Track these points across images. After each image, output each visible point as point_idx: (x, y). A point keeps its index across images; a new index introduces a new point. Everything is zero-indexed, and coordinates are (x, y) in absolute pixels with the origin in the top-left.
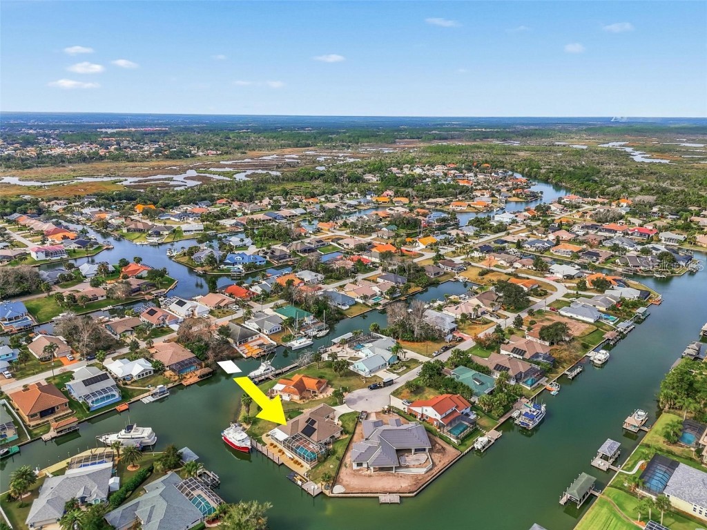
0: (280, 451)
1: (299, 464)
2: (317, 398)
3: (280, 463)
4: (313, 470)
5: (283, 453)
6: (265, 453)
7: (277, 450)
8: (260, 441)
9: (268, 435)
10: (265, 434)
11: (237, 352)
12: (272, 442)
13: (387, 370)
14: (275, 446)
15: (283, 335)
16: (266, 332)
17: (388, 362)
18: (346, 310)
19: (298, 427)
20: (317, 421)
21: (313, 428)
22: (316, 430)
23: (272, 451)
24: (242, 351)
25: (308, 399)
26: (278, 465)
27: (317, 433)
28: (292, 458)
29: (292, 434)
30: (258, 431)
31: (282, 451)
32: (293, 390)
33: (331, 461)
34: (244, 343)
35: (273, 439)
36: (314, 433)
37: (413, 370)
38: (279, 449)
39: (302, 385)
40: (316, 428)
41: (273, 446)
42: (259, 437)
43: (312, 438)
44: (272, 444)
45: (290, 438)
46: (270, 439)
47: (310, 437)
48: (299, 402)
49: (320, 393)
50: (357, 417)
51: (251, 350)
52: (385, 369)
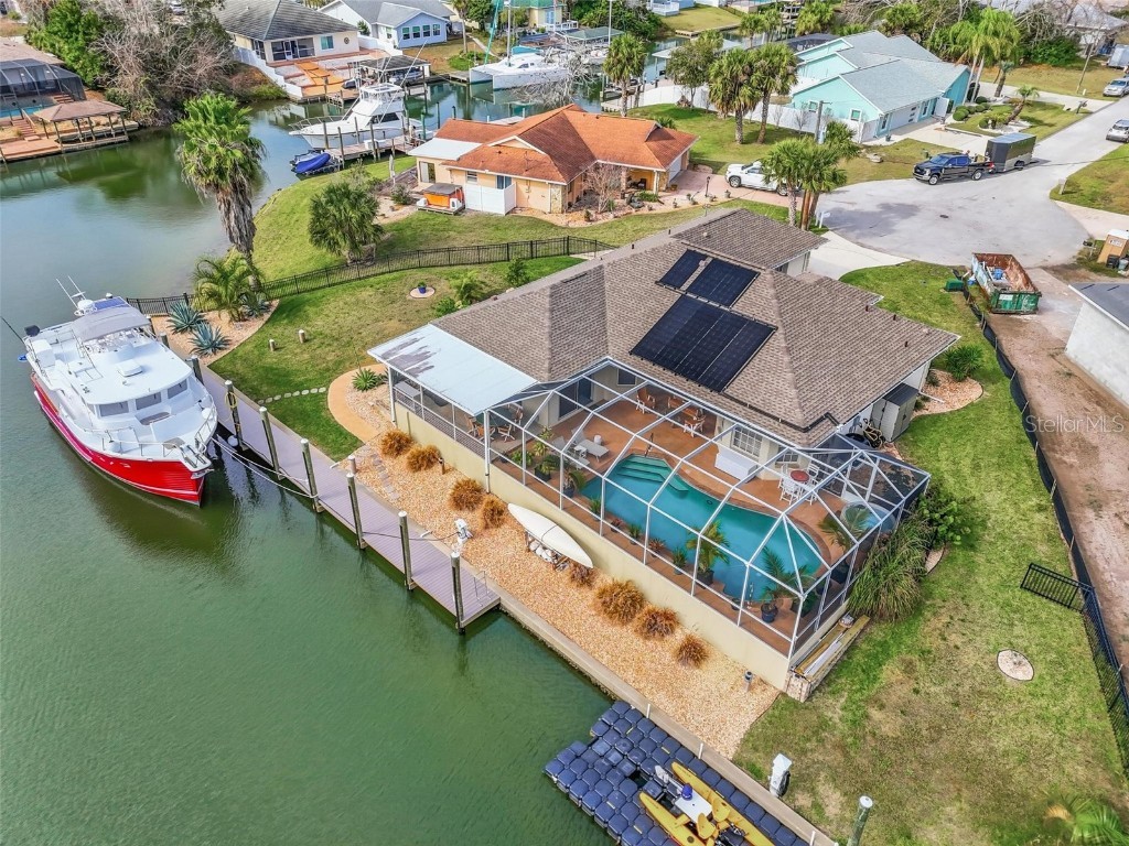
0: (468, 496)
1: (660, 623)
2: (658, 208)
3: (472, 608)
4: (835, 709)
5: (496, 515)
6: (340, 508)
7: (439, 485)
8: (311, 419)
9: (370, 382)
10: (348, 378)
11: (265, 80)
12: (403, 429)
13: (952, 125)
14: (423, 458)
15: (455, 51)
16: (389, 36)
17: (946, 95)
18: (668, 15)
19: (603, 314)
20: (762, 272)
21: (741, 321)
22: (765, 332)
23: (398, 495)
24: (286, 78)
25: (610, 207)
26: (456, 619)
27: (787, 359)
28: (576, 565)
29: (566, 364)
30: (306, 356)
31: (487, 496)
32: (522, 156)
33: (982, 606)
34: (294, 57)
35: (406, 400)
36: (756, 361)
37: (1070, 129)
38: (460, 480)
39: (571, 141)
40: (769, 317)
41: (408, 458)
42: (305, 392)
43: (749, 400)
44: (399, 442)
45: (551, 392)
46: (388, 408)
47: (728, 391)
48: (561, 220)
49: (667, 188)
50: (951, 290)
51: (323, 82)
52: (938, 125)
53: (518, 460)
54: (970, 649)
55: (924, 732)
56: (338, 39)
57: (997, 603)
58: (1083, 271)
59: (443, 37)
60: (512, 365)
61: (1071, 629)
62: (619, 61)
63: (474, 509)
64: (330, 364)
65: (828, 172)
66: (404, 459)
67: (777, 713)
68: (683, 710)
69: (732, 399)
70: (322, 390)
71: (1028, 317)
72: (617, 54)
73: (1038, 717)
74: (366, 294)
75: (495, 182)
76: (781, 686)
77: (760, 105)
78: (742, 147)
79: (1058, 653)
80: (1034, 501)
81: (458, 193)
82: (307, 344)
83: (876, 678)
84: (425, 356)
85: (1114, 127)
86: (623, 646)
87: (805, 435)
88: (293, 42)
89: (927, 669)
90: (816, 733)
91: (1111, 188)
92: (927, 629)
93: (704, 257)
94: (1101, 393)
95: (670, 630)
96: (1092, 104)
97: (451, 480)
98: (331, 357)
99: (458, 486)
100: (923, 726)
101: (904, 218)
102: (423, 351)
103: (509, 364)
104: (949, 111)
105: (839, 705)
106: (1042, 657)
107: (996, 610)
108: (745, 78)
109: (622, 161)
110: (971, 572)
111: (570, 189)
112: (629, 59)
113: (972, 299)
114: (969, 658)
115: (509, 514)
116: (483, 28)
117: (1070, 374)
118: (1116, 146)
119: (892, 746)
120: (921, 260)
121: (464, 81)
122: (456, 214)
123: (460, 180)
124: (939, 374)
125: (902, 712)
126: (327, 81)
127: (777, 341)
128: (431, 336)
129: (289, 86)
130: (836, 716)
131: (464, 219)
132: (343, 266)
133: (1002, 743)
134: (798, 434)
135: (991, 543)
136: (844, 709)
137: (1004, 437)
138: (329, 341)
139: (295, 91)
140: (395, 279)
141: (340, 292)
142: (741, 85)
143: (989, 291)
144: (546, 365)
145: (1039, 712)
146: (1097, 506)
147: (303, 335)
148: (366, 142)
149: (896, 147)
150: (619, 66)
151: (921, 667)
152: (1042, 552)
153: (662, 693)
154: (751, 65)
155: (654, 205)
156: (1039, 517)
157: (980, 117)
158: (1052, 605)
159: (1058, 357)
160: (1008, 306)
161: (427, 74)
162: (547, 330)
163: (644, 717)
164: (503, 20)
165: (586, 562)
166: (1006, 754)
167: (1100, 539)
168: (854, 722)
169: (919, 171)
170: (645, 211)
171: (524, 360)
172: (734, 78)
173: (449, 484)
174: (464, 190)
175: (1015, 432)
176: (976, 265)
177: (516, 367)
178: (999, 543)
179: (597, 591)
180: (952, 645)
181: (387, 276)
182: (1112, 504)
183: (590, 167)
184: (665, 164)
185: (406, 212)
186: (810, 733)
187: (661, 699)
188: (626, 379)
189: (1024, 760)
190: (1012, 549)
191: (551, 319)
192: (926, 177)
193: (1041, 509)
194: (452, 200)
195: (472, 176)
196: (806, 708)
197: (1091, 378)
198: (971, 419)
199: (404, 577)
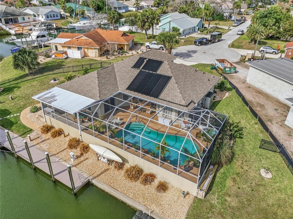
0: (74, 144)
1: (149, 178)
3: (78, 184)
4: (214, 199)
5: (86, 148)
6: (24, 154)
7: (63, 142)
9: (36, 110)
10: (28, 109)
11: (2, 29)
12: (49, 124)
13: (200, 33)
14: (56, 133)
15: (63, 21)
16: (42, 17)
17: (197, 26)
18: (122, 13)
19: (116, 79)
20: (164, 61)
21: (160, 76)
22: (168, 78)
23: (48, 147)
24: (10, 29)
25: (113, 55)
26: (72, 190)
27: (176, 85)
28: (116, 162)
29: (105, 95)
30: (13, 104)
31: (81, 143)
32: (85, 41)
33: (250, 156)
34: (12, 23)
35: (49, 113)
36: (167, 87)
37: (228, 33)
38: (71, 139)
39: (99, 37)
40: (169, 74)
41: (51, 133)
42: (12, 116)
43: (167, 99)
44: (47, 128)
45: (101, 102)
46: (43, 117)
47: (160, 97)
48: (99, 59)
49: (129, 50)
50: (212, 69)
51: (21, 29)
52: (196, 33)
53: (91, 128)
54: (251, 170)
55: (246, 203)
56: (26, 18)
57: (254, 154)
58: (242, 63)
59: (59, 17)
60: (86, 97)
61: (278, 158)
62: (111, 18)
63: (77, 148)
64: (21, 106)
65: (174, 39)
66: (49, 134)
67: (195, 205)
68: (162, 210)
69: (162, 99)
70: (18, 114)
71: (234, 74)
72: (110, 16)
73: (278, 190)
74: (35, 83)
75: (77, 49)
76: (195, 194)
77: (151, 29)
78: (148, 40)
79: (277, 167)
80: (253, 122)
81: (65, 53)
82: (13, 100)
83: (225, 186)
84: (54, 96)
85: (238, 31)
86: (137, 189)
87: (187, 108)
88: (11, 19)
89: (240, 179)
90: (210, 210)
91: (242, 44)
92: (236, 166)
93: (146, 59)
94: (259, 91)
95: (153, 180)
96: (231, 28)
97: (68, 139)
98: (22, 103)
99: (70, 141)
100: (245, 200)
101: (194, 53)
102: (53, 95)
103: (85, 96)
104: (198, 30)
105: (216, 198)
106: (273, 169)
107: (255, 156)
108: (147, 20)
109: (115, 41)
110: (243, 145)
111: (100, 50)
112: (114, 17)
113: (218, 71)
114: (252, 174)
115: (90, 148)
116: (71, 15)
117: (249, 87)
118: (239, 36)
119: (237, 210)
120: (202, 63)
121: (66, 29)
122: (65, 59)
123: (66, 49)
124: (217, 90)
125: (237, 196)
126: (23, 29)
127: (173, 81)
128: (56, 90)
129: (10, 30)
130: (216, 202)
131: (68, 60)
132: (26, 75)
133: (270, 202)
134: (185, 108)
135: (246, 135)
136: (218, 199)
137: (239, 105)
138: (21, 99)
139: (12, 32)
140: (45, 78)
141: (26, 83)
142: (146, 22)
143: (222, 68)
144: (98, 95)
145: (278, 188)
146: (270, 121)
147: (11, 97)
148: (35, 43)
149: (188, 38)
150: (111, 19)
151: (238, 179)
152: (261, 136)
153: (153, 205)
154: (148, 17)
155: (126, 54)
156: (256, 126)
157: (206, 31)
158: (270, 152)
159: (245, 83)
160: (228, 72)
161: (55, 27)
162: (97, 84)
163: (148, 215)
164: (77, 13)
165: (120, 160)
166: (273, 205)
167: (275, 130)
168: (222, 203)
169: (195, 42)
170: (124, 55)
171: (90, 94)
172: (143, 20)
173: (67, 140)
174: (67, 52)
175: (241, 103)
176: (217, 62)
177: (87, 97)
178: (248, 135)
179: (125, 171)
180: (245, 170)
181: (42, 77)
182: (274, 120)
183: (106, 43)
184: (128, 42)
185: (48, 60)
186: (208, 210)
187: (153, 207)
188: (126, 97)
189: (279, 206)
190: (253, 137)
191: (98, 80)
192: (197, 44)
193: (256, 124)
194: (63, 55)
195: (69, 48)
196: (205, 201)
197: (255, 87)
198: (228, 101)
199: (50, 176)
